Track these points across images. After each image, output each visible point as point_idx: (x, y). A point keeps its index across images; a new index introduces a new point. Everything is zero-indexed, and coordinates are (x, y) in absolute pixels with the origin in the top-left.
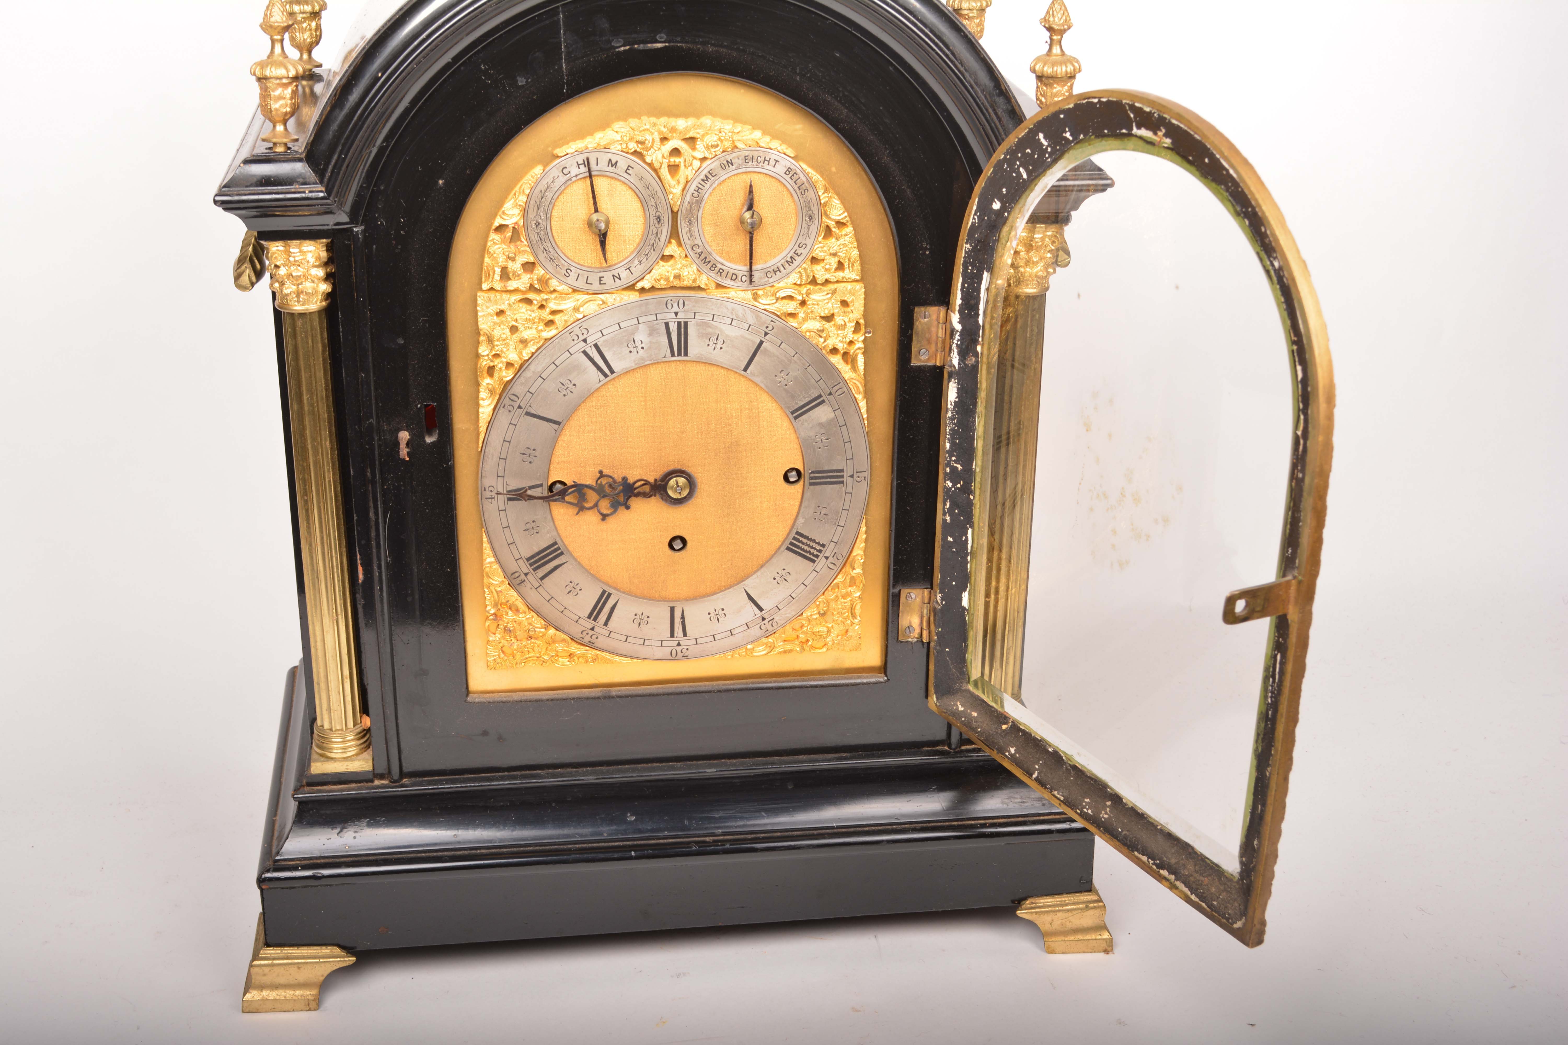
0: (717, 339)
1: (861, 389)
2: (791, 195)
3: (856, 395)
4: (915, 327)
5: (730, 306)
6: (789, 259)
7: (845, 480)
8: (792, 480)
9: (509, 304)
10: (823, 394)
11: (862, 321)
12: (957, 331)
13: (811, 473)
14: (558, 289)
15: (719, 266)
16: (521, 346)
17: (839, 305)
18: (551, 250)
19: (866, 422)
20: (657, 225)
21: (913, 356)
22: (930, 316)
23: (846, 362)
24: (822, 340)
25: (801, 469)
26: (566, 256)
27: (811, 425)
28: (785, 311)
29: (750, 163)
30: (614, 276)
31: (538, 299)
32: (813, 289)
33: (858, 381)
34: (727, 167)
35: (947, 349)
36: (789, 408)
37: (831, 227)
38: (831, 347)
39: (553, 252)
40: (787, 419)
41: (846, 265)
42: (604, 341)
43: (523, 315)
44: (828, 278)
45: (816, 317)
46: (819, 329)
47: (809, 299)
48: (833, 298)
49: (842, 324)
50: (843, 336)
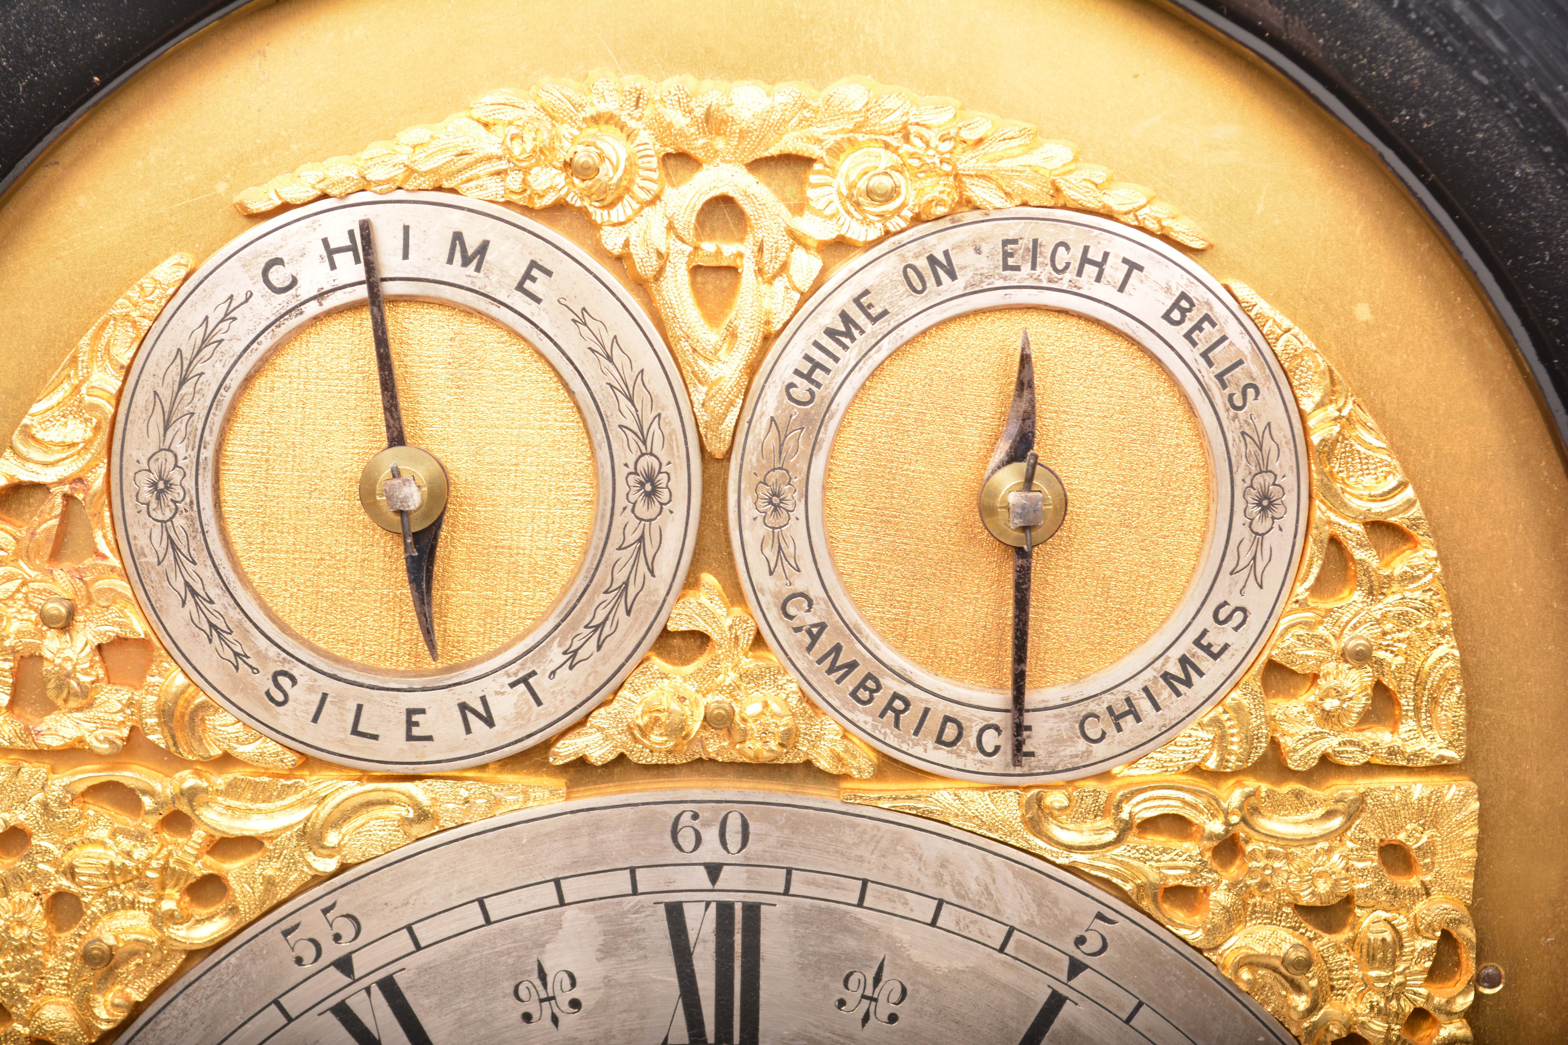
0: (877, 979)
2: (1191, 410)
5: (932, 847)
6: (1175, 669)
9: (45, 806)
11: (1467, 933)
14: (244, 750)
15: (891, 685)
16: (87, 973)
17: (1372, 861)
18: (214, 592)
20: (642, 510)
24: (1301, 1002)
26: (274, 619)
28: (1154, 877)
29: (1026, 268)
30: (464, 707)
31: (158, 788)
32: (1270, 794)
34: (931, 282)
37: (1350, 545)
38: (1338, 1032)
39: (221, 601)
41: (1406, 701)
42: (422, 970)
43: (100, 850)
44: (1330, 751)
45: (1279, 908)
46: (1293, 956)
47: (1252, 833)
48: (1349, 833)
49: (1384, 940)
50: (1389, 987)
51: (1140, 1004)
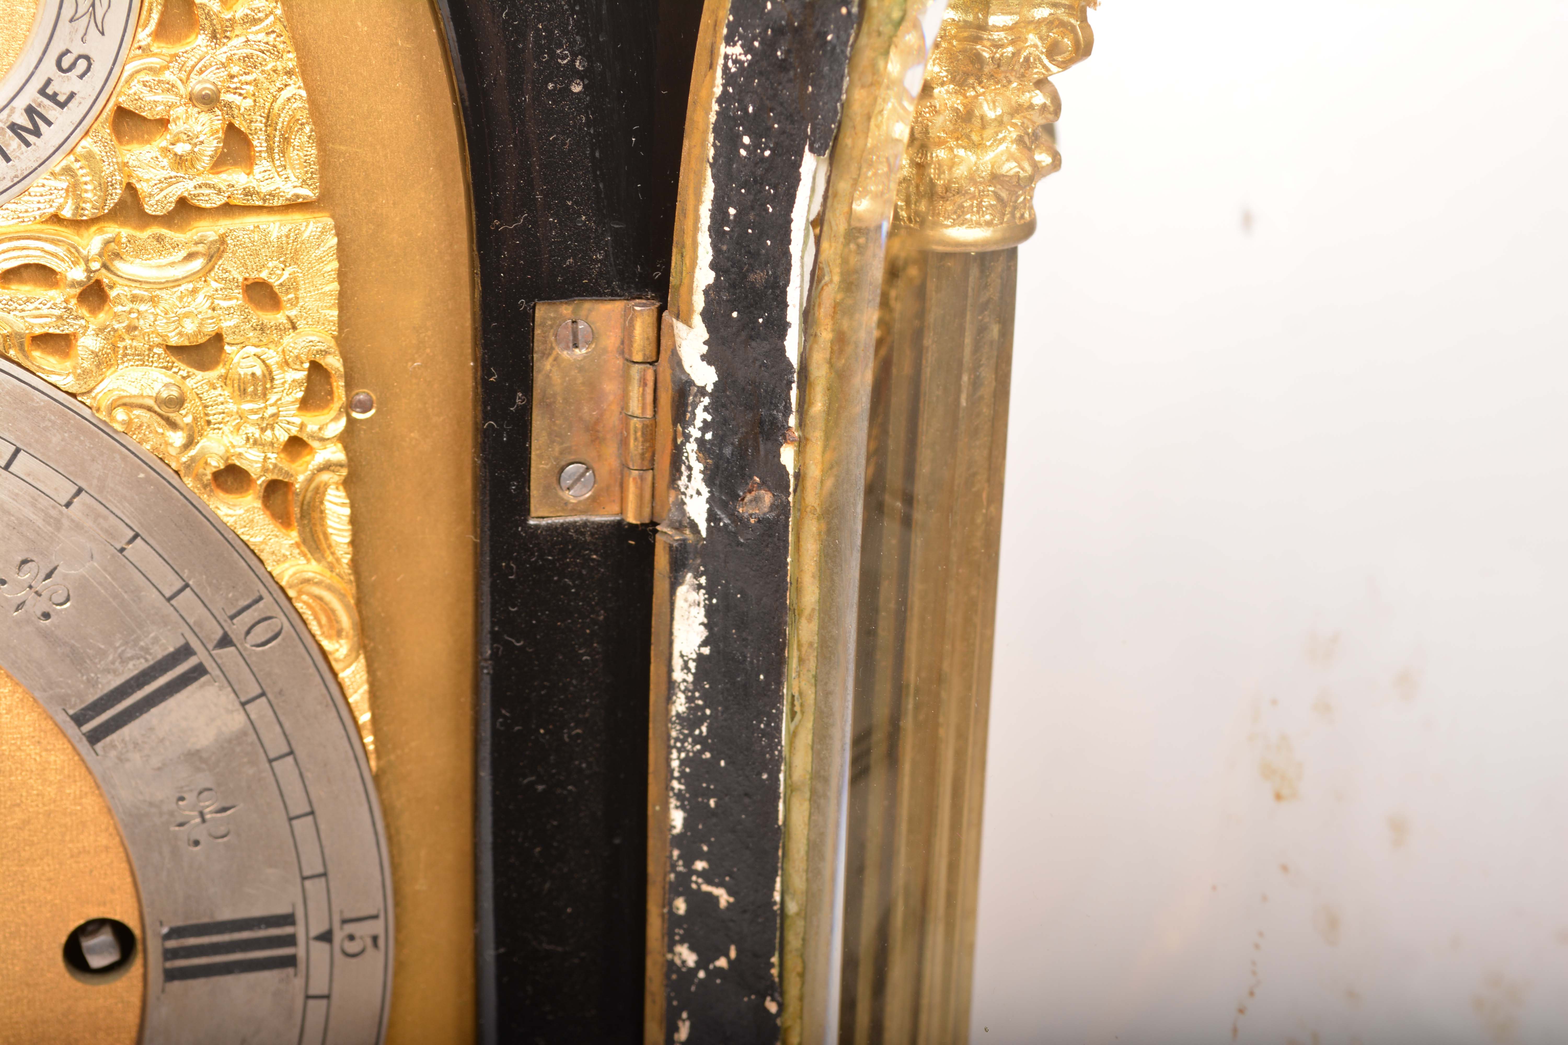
1: (345, 621)
3: (327, 645)
4: (539, 379)
6: (22, 120)
7: (300, 951)
8: (96, 961)
10: (195, 644)
11: (334, 362)
12: (702, 391)
13: (167, 937)
17: (238, 299)
19: (369, 739)
21: (535, 492)
22: (594, 337)
23: (283, 518)
24: (178, 438)
25: (133, 923)
27: (155, 762)
28: (19, 326)
32: (131, 240)
33: (330, 588)
35: (664, 462)
36: (63, 701)
38: (216, 464)
40: (61, 743)
41: (259, 143)
44: (186, 194)
45: (150, 349)
46: (164, 395)
47: (115, 278)
48: (212, 274)
49: (253, 374)
50: (263, 418)
51: (17, 451)
